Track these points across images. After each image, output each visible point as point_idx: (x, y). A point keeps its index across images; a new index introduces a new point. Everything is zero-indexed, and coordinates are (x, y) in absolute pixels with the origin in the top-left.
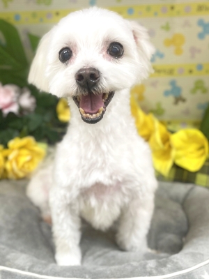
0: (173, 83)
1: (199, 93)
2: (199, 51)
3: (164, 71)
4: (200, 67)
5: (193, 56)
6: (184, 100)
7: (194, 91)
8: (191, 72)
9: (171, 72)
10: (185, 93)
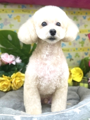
0: (69, 54)
1: (77, 57)
2: (76, 44)
3: (66, 50)
4: (77, 49)
5: (74, 46)
6: (73, 60)
7: (75, 57)
8: (74, 50)
9: (68, 50)
10: (73, 57)
